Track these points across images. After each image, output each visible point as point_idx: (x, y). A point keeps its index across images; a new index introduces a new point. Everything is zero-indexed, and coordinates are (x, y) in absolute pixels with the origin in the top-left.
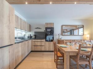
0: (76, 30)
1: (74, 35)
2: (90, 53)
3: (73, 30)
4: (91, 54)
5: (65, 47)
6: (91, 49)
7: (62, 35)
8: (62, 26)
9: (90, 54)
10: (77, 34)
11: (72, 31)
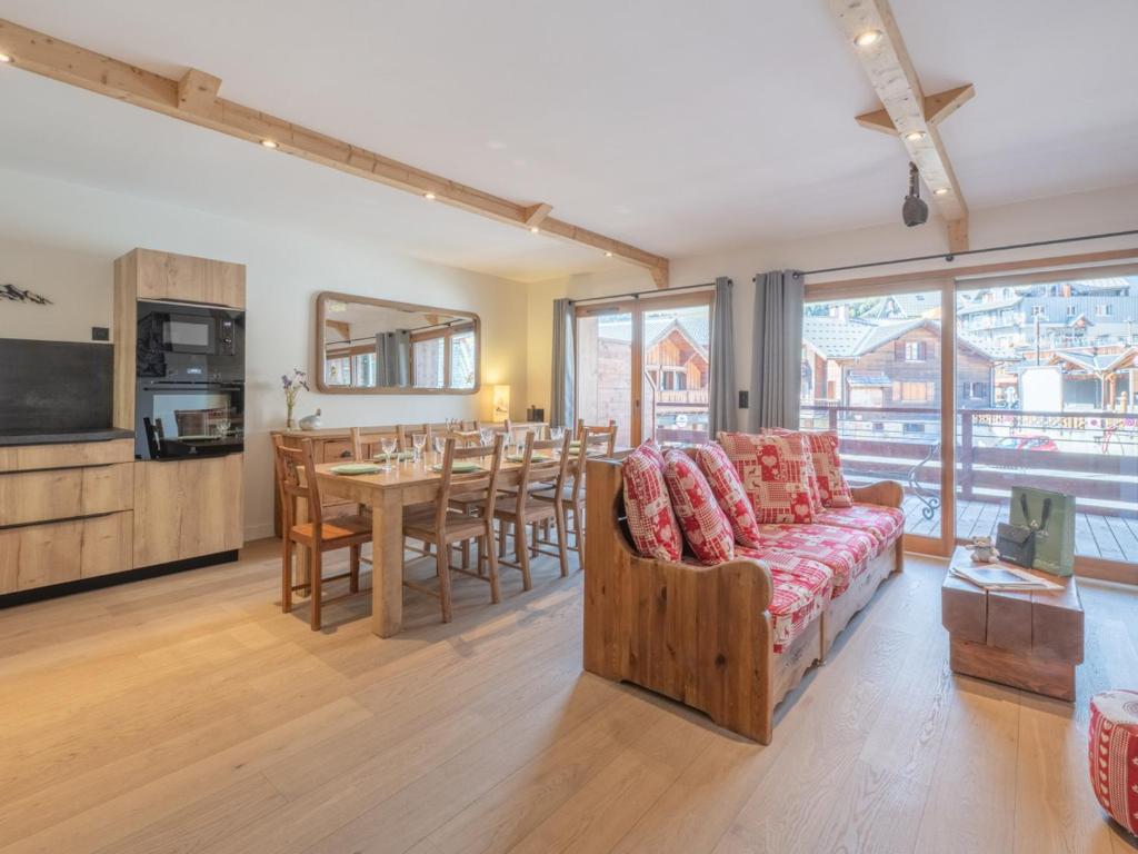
0: (429, 344)
1: (412, 388)
2: (487, 478)
3: (411, 337)
4: (492, 480)
5: (371, 473)
6: (491, 456)
7: (320, 388)
8: (319, 301)
9: (487, 485)
10: (440, 385)
11: (402, 348)
